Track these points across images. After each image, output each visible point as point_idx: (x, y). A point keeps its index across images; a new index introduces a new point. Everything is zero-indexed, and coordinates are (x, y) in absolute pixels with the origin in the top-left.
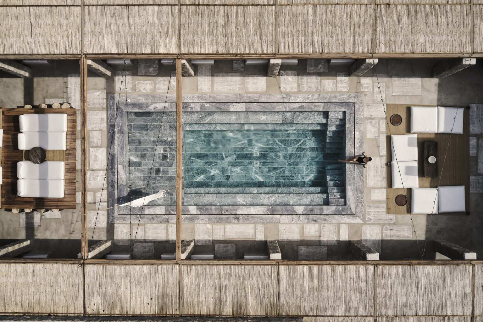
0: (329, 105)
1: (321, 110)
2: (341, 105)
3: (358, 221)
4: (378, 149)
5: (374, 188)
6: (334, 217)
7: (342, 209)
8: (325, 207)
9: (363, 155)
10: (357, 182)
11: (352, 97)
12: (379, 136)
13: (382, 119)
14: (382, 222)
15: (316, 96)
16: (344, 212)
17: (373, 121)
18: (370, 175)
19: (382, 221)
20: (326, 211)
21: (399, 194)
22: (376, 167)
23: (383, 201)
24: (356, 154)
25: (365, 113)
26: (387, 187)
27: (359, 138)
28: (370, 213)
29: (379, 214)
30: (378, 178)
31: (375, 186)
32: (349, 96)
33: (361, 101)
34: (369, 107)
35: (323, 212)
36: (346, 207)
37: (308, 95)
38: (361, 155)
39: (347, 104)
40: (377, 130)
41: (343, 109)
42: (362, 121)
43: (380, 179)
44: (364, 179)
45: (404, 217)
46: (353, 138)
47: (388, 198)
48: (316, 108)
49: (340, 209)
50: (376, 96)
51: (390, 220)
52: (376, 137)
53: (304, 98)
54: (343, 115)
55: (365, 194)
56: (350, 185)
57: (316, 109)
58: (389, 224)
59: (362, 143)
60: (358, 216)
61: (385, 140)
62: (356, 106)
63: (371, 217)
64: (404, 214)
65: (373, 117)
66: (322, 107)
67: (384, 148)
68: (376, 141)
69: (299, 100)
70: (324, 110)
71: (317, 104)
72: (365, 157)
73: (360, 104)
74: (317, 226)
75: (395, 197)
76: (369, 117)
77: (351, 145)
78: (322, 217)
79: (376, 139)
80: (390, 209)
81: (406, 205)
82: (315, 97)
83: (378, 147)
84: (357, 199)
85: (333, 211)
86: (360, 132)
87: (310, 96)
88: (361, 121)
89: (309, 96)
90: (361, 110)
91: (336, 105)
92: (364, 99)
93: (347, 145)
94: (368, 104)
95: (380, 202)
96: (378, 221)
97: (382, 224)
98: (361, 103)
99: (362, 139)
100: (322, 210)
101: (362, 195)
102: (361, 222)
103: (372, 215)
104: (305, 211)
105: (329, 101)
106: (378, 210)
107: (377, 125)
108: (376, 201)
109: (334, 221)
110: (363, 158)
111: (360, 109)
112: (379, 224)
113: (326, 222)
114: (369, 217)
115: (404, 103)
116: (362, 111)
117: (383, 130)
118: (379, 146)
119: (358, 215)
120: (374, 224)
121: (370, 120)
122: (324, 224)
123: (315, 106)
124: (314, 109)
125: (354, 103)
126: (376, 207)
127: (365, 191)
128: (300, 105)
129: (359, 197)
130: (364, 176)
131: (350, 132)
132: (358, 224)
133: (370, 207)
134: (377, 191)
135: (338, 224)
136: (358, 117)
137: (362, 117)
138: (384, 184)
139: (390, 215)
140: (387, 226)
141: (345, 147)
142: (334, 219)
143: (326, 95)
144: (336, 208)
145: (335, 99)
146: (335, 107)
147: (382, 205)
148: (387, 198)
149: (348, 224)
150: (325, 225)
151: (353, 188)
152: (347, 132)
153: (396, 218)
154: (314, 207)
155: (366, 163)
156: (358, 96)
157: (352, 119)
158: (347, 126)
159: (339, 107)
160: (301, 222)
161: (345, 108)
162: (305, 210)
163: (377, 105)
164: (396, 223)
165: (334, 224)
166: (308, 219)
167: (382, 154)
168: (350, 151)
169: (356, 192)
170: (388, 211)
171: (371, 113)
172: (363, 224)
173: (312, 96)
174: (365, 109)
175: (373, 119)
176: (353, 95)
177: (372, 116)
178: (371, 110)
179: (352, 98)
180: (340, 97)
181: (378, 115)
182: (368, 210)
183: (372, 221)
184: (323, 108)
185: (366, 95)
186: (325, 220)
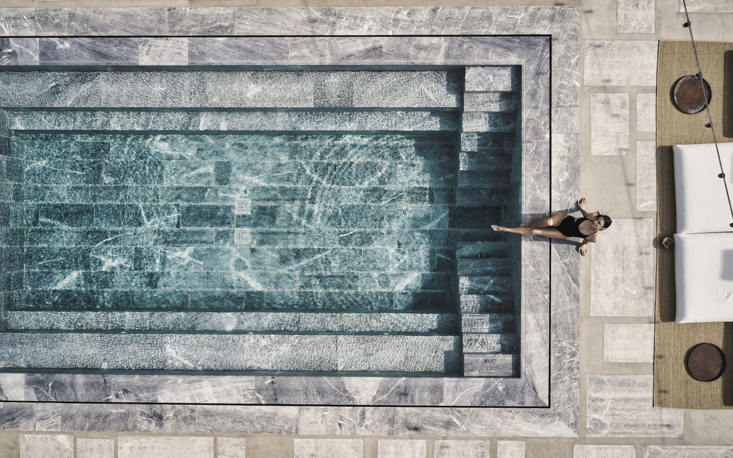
0: (465, 46)
1: (439, 60)
2: (507, 44)
3: (559, 429)
4: (629, 192)
5: (614, 320)
6: (477, 415)
7: (506, 389)
8: (448, 383)
9: (578, 208)
10: (557, 302)
11: (543, 17)
12: (633, 150)
13: (645, 90)
14: (638, 433)
15: (424, 14)
16: (514, 399)
17: (614, 98)
18: (602, 277)
19: (640, 430)
20: (450, 397)
21: (698, 342)
22: (621, 251)
23: (643, 364)
24: (556, 208)
25: (588, 71)
26: (658, 318)
27: (566, 154)
28: (599, 404)
29: (629, 406)
30: (628, 289)
31: (616, 314)
32: (533, 16)
33: (575, 30)
34: (599, 51)
35: (442, 400)
36: (519, 382)
37: (397, 13)
38: (572, 211)
39: (528, 40)
40: (627, 129)
41: (514, 60)
42: (576, 99)
43: (634, 292)
44: (581, 292)
45: (713, 418)
46: (546, 154)
47: (660, 357)
48: (423, 54)
49: (500, 388)
50: (626, 16)
51: (665, 429)
52: (624, 153)
53: (383, 22)
54: (513, 80)
55: (582, 342)
56: (533, 309)
57: (422, 59)
58: (663, 441)
59: (575, 171)
60: (559, 414)
61: (654, 161)
62: (558, 48)
63: (602, 418)
64: (713, 407)
65: (614, 84)
66: (442, 51)
67: (648, 188)
68: (623, 165)
69: (366, 27)
70: (451, 62)
71: (425, 41)
72: (586, 217)
73: (571, 42)
74: (421, 444)
75: (684, 353)
76: (600, 84)
77: (537, 178)
78: (438, 414)
79: (621, 157)
80: (665, 392)
81: (720, 380)
82: (418, 17)
83: (629, 185)
84: (558, 358)
85: (475, 396)
86: (568, 135)
87: (403, 15)
88: (572, 98)
89: (399, 16)
90: (573, 61)
91: (491, 44)
92: (584, 26)
93: (523, 179)
94: (597, 43)
95: (634, 367)
96: (626, 430)
97: (638, 439)
98: (574, 38)
99: (577, 156)
100: (437, 390)
101: (572, 344)
102: (569, 433)
103: (606, 411)
104: (383, 393)
105: (465, 32)
106: (626, 395)
107: (626, 111)
108: (621, 364)
109: (477, 430)
110: (580, 220)
111: (569, 57)
112: (628, 441)
113: (451, 433)
114: (596, 416)
115: (720, 40)
116: (577, 63)
117: (646, 129)
118: (631, 181)
119: (560, 410)
120: (611, 441)
121: (601, 96)
122: (445, 438)
123: (419, 48)
124: (417, 58)
125: (550, 38)
126: (621, 385)
127: (585, 329)
128: (370, 46)
129: (562, 349)
130: (581, 281)
131: (537, 133)
132: (558, 439)
133: (600, 382)
134: (623, 330)
135: (490, 439)
136: (562, 86)
137: (578, 84)
138: (649, 306)
139: (665, 410)
140: (658, 448)
141: (518, 184)
142: (480, 423)
143: (456, 11)
144: (486, 387)
145: (486, 24)
146: (487, 50)
147: (639, 379)
148: (657, 357)
149: (524, 439)
150: (448, 442)
151: (544, 322)
152: (526, 135)
153: (688, 421)
154: (413, 381)
155: (588, 238)
156: (562, 14)
157: (543, 92)
158: (526, 114)
159: (500, 50)
160: (368, 433)
161: (520, 56)
162: (382, 391)
163: (628, 43)
164: (687, 439)
165: (477, 438)
166: (392, 422)
167: (641, 207)
168: (536, 199)
169: (553, 335)
170: (661, 397)
171: (606, 73)
172: (576, 441)
173: (409, 14)
174: (588, 59)
175: (615, 90)
176: (548, 12)
177: (608, 81)
178: (608, 60)
179: (545, 22)
180: (503, 18)
181: (629, 79)
182: (594, 395)
183: (605, 432)
184: (447, 55)
185: (590, 12)
186: (448, 425)
